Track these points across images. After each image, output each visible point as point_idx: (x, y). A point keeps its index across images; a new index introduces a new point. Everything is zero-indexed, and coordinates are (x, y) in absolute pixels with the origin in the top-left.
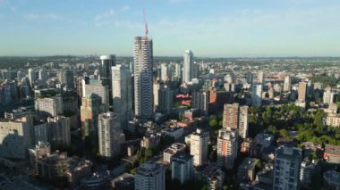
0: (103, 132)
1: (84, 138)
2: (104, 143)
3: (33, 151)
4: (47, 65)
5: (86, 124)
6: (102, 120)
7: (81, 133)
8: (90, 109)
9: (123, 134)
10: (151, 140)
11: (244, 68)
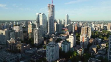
0: (35, 35)
1: (29, 39)
2: (35, 39)
3: (9, 41)
4: (20, 22)
5: (30, 34)
6: (35, 30)
7: (28, 38)
8: (31, 28)
9: (43, 38)
10: (53, 39)
11: (85, 23)
